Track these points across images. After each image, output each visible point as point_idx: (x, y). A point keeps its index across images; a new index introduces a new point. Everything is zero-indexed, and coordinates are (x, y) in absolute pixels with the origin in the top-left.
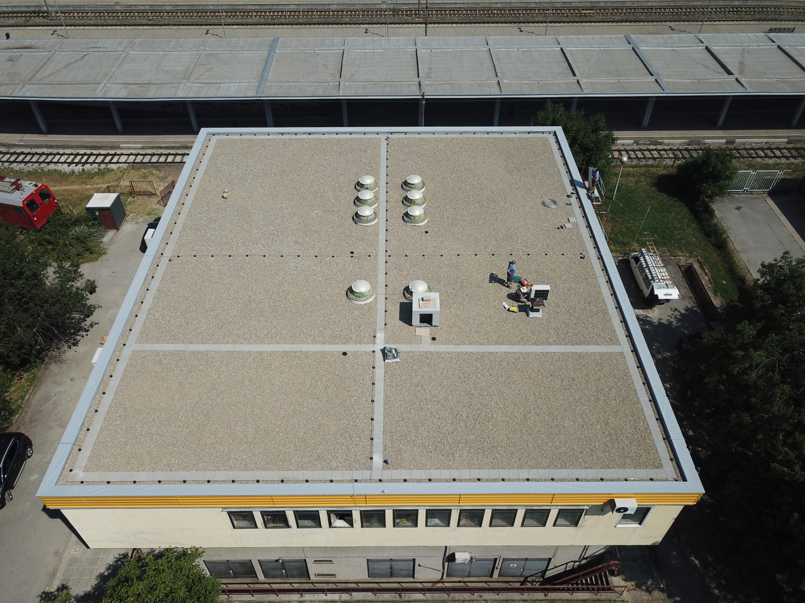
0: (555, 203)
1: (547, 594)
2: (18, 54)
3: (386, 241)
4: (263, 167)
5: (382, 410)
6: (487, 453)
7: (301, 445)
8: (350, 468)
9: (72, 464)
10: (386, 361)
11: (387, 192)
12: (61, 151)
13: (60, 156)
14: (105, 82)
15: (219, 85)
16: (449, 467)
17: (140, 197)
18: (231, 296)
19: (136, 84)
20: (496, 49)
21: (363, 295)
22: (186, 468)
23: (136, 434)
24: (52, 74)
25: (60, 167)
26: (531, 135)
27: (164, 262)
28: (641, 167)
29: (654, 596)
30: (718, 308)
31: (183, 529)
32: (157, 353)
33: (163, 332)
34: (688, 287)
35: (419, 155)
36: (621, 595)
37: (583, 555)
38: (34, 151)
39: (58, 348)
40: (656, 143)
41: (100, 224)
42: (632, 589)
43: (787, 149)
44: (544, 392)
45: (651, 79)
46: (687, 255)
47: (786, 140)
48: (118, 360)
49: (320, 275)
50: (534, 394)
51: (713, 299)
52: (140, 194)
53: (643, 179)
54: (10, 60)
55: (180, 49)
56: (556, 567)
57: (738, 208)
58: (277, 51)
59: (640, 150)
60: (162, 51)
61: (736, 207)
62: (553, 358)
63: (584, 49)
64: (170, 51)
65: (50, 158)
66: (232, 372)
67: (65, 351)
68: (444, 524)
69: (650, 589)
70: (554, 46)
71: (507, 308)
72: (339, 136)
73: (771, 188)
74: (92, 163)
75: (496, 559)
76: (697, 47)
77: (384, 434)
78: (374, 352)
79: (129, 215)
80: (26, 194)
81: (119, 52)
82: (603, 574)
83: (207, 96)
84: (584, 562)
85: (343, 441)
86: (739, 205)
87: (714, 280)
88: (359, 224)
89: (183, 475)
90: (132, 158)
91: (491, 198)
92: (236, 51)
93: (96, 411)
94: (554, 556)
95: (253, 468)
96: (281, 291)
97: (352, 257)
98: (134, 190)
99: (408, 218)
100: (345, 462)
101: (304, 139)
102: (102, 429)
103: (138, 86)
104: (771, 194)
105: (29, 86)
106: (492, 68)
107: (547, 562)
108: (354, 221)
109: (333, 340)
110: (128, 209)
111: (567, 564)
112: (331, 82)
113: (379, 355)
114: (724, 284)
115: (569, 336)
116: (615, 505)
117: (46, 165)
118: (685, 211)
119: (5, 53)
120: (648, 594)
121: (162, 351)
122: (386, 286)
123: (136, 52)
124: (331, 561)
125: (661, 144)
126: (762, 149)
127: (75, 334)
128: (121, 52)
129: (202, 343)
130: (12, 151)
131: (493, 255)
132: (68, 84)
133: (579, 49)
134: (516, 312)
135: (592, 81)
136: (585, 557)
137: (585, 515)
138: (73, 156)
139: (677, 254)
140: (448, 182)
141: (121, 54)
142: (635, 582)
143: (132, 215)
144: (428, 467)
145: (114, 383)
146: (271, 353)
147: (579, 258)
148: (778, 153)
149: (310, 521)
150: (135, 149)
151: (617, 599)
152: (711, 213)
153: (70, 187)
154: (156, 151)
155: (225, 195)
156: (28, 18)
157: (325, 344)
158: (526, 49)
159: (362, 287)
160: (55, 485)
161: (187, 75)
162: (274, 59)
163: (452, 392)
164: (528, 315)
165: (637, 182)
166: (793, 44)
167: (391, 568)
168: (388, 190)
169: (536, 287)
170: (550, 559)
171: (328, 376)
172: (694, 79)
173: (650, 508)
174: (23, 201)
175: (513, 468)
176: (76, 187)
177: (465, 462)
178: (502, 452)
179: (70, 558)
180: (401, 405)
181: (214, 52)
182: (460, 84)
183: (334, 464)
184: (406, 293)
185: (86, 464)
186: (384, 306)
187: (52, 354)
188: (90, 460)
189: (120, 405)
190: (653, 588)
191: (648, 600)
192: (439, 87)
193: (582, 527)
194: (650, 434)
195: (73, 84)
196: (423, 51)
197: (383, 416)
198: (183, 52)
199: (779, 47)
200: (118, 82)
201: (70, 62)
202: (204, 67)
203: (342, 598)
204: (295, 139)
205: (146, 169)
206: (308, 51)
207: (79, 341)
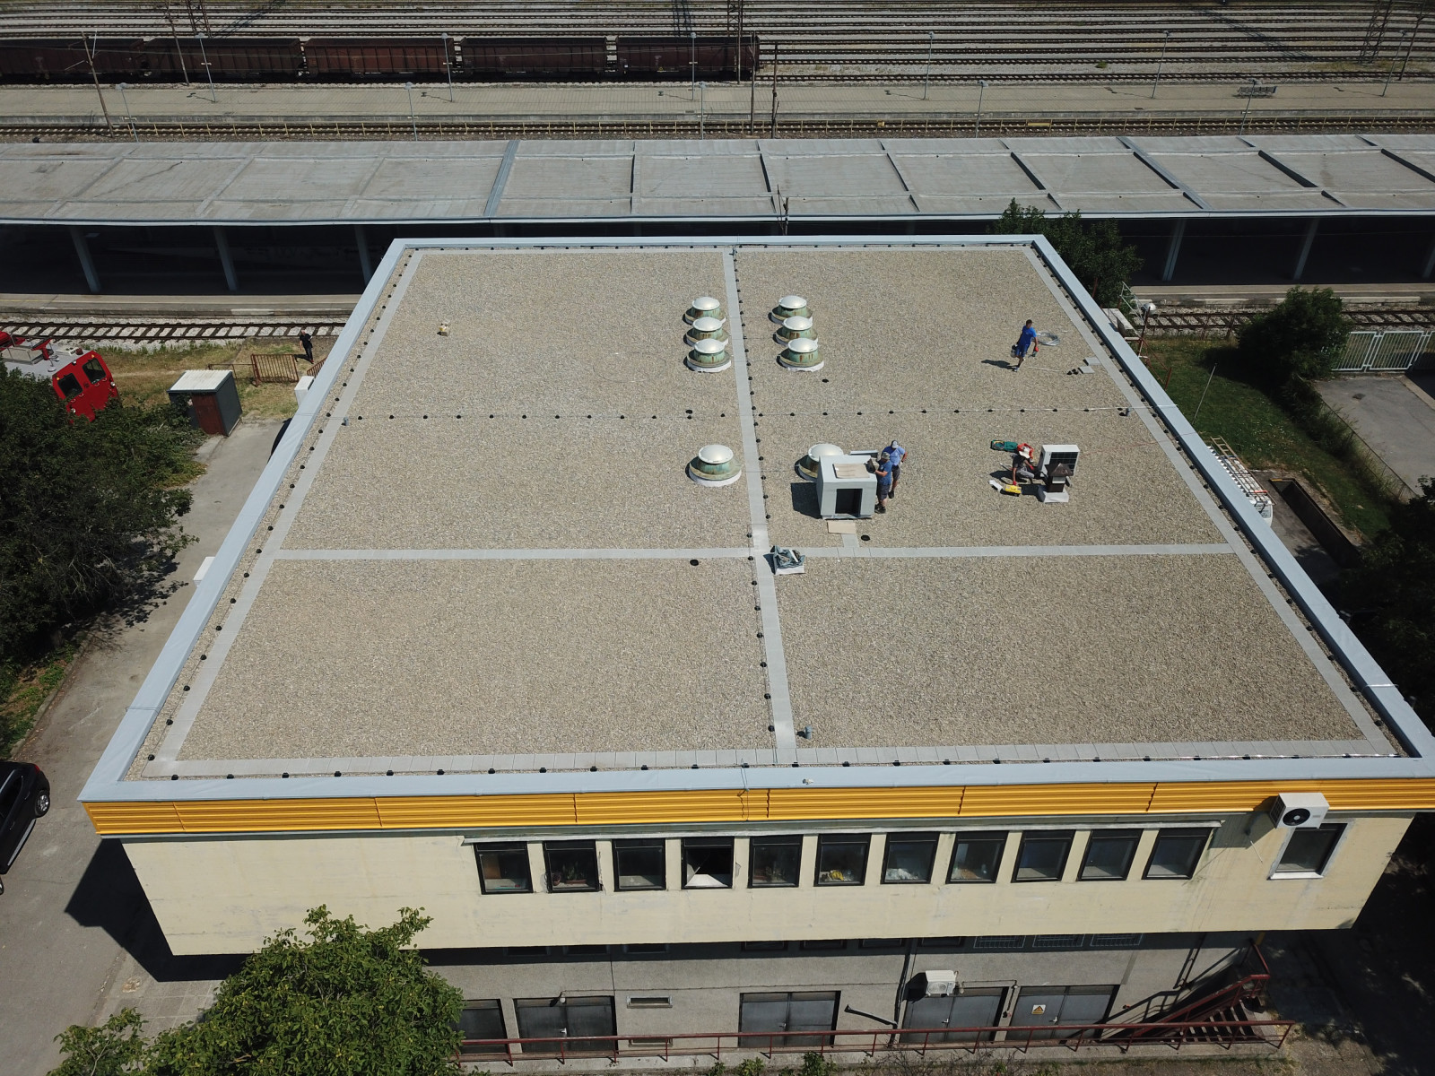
0: (1054, 338)
1: (1125, 1047)
2: (56, 162)
3: (752, 393)
4: (510, 293)
5: (782, 650)
6: (1004, 718)
7: (625, 708)
8: (731, 744)
9: (153, 747)
10: (779, 571)
11: (743, 325)
12: (123, 321)
13: (120, 328)
14: (210, 198)
15: (416, 203)
16: (931, 742)
17: (269, 386)
18: (465, 476)
19: (267, 201)
20: (898, 156)
21: (720, 469)
22: (391, 751)
23: (287, 695)
24: (116, 189)
25: (119, 344)
26: (991, 248)
27: (333, 427)
28: (1171, 338)
29: (1344, 1050)
30: (1358, 548)
31: (376, 897)
32: (325, 564)
33: (334, 531)
34: (1295, 516)
35: (795, 274)
36: (1278, 1047)
37: (1184, 976)
38: (72, 320)
39: (107, 626)
40: (1191, 304)
41: (194, 425)
42: (1298, 1039)
43: (1421, 312)
44: (1097, 617)
45: (1174, 193)
46: (1283, 465)
47: (1418, 298)
48: (247, 575)
49: (633, 444)
50: (1079, 622)
51: (1345, 534)
52: (268, 380)
53: (1177, 355)
54: (41, 170)
55: (345, 155)
56: (1127, 1009)
57: (1358, 397)
58: (517, 158)
59: (1164, 315)
60: (314, 158)
61: (1353, 395)
62: (1102, 565)
63: (1050, 155)
64: (328, 158)
65: (101, 332)
66: (477, 593)
67: (121, 630)
68: (916, 878)
69: (1334, 1036)
70: (1000, 151)
71: (999, 490)
72: (645, 250)
73: (1410, 365)
74: (178, 338)
75: (1005, 990)
76: (1244, 152)
77: (790, 688)
78: (750, 558)
79: (247, 413)
80: (59, 367)
81: (236, 160)
82: (1232, 1009)
83: (395, 217)
84: (1185, 994)
85: (710, 700)
86: (1358, 391)
87: (1339, 503)
88: (698, 369)
89: (386, 762)
90: (252, 331)
91: (937, 332)
92: (443, 158)
93: (204, 658)
94: (1125, 981)
95: (531, 748)
96: (560, 468)
97: (689, 418)
98: (258, 374)
99: (789, 359)
100: (718, 735)
101: (582, 254)
102: (215, 689)
103: (270, 204)
104: (1413, 375)
105: (74, 205)
106: (898, 180)
107: (1109, 996)
108: (687, 366)
109: (669, 541)
110: (246, 403)
111: (1149, 1000)
112: (616, 198)
113: (763, 566)
114: (1360, 510)
115: (1125, 530)
116: (1281, 805)
117: (94, 341)
118: (1264, 401)
119: (31, 162)
120: (1332, 1047)
121: (334, 561)
122: (761, 459)
123: (267, 160)
124: (666, 1000)
125: (1200, 305)
126: (1378, 313)
127: (142, 602)
128: (239, 160)
129: (413, 548)
130: (33, 320)
131: (957, 411)
132: (144, 202)
133: (1043, 155)
134: (1018, 495)
135: (1074, 196)
136: (1188, 981)
137: (1210, 847)
138: (145, 329)
139: (1264, 464)
140: (853, 310)
141: (239, 163)
142: (1302, 1024)
143: (253, 412)
144: (889, 743)
145: (239, 613)
146: (550, 563)
147: (1117, 416)
148: (1406, 318)
149: (640, 878)
150: (260, 316)
151: (1271, 1056)
152: (1315, 399)
153: (138, 374)
154: (295, 320)
155: (444, 329)
156: (70, 135)
157: (655, 547)
158: (951, 156)
159: (718, 454)
160: (119, 780)
161: (359, 190)
162: (513, 168)
163: (915, 619)
164: (1041, 499)
165: (1169, 360)
166: (1407, 148)
167: (788, 1020)
168: (745, 322)
169: (1050, 449)
170: (1116, 988)
171: (666, 597)
172: (1249, 193)
173: (1344, 826)
174: (55, 376)
175: (1062, 741)
176: (149, 373)
177: (963, 734)
178: (1034, 716)
179: (122, 1001)
180: (817, 642)
181: (406, 160)
182: (844, 201)
183: (696, 739)
184: (801, 467)
185: (184, 746)
186: (761, 489)
187: (94, 636)
188: (191, 739)
189: (252, 647)
190: (1339, 1035)
191: (1333, 1059)
192: (808, 205)
193: (1201, 881)
194: (1323, 682)
195: (153, 202)
196: (771, 158)
197: (784, 660)
198: (349, 160)
199: (1384, 152)
200: (237, 198)
201: (149, 173)
202: (388, 179)
203: (698, 1065)
204: (565, 255)
205: (278, 344)
206: (571, 159)
207: (149, 614)
